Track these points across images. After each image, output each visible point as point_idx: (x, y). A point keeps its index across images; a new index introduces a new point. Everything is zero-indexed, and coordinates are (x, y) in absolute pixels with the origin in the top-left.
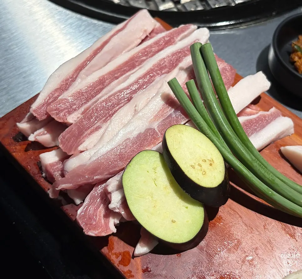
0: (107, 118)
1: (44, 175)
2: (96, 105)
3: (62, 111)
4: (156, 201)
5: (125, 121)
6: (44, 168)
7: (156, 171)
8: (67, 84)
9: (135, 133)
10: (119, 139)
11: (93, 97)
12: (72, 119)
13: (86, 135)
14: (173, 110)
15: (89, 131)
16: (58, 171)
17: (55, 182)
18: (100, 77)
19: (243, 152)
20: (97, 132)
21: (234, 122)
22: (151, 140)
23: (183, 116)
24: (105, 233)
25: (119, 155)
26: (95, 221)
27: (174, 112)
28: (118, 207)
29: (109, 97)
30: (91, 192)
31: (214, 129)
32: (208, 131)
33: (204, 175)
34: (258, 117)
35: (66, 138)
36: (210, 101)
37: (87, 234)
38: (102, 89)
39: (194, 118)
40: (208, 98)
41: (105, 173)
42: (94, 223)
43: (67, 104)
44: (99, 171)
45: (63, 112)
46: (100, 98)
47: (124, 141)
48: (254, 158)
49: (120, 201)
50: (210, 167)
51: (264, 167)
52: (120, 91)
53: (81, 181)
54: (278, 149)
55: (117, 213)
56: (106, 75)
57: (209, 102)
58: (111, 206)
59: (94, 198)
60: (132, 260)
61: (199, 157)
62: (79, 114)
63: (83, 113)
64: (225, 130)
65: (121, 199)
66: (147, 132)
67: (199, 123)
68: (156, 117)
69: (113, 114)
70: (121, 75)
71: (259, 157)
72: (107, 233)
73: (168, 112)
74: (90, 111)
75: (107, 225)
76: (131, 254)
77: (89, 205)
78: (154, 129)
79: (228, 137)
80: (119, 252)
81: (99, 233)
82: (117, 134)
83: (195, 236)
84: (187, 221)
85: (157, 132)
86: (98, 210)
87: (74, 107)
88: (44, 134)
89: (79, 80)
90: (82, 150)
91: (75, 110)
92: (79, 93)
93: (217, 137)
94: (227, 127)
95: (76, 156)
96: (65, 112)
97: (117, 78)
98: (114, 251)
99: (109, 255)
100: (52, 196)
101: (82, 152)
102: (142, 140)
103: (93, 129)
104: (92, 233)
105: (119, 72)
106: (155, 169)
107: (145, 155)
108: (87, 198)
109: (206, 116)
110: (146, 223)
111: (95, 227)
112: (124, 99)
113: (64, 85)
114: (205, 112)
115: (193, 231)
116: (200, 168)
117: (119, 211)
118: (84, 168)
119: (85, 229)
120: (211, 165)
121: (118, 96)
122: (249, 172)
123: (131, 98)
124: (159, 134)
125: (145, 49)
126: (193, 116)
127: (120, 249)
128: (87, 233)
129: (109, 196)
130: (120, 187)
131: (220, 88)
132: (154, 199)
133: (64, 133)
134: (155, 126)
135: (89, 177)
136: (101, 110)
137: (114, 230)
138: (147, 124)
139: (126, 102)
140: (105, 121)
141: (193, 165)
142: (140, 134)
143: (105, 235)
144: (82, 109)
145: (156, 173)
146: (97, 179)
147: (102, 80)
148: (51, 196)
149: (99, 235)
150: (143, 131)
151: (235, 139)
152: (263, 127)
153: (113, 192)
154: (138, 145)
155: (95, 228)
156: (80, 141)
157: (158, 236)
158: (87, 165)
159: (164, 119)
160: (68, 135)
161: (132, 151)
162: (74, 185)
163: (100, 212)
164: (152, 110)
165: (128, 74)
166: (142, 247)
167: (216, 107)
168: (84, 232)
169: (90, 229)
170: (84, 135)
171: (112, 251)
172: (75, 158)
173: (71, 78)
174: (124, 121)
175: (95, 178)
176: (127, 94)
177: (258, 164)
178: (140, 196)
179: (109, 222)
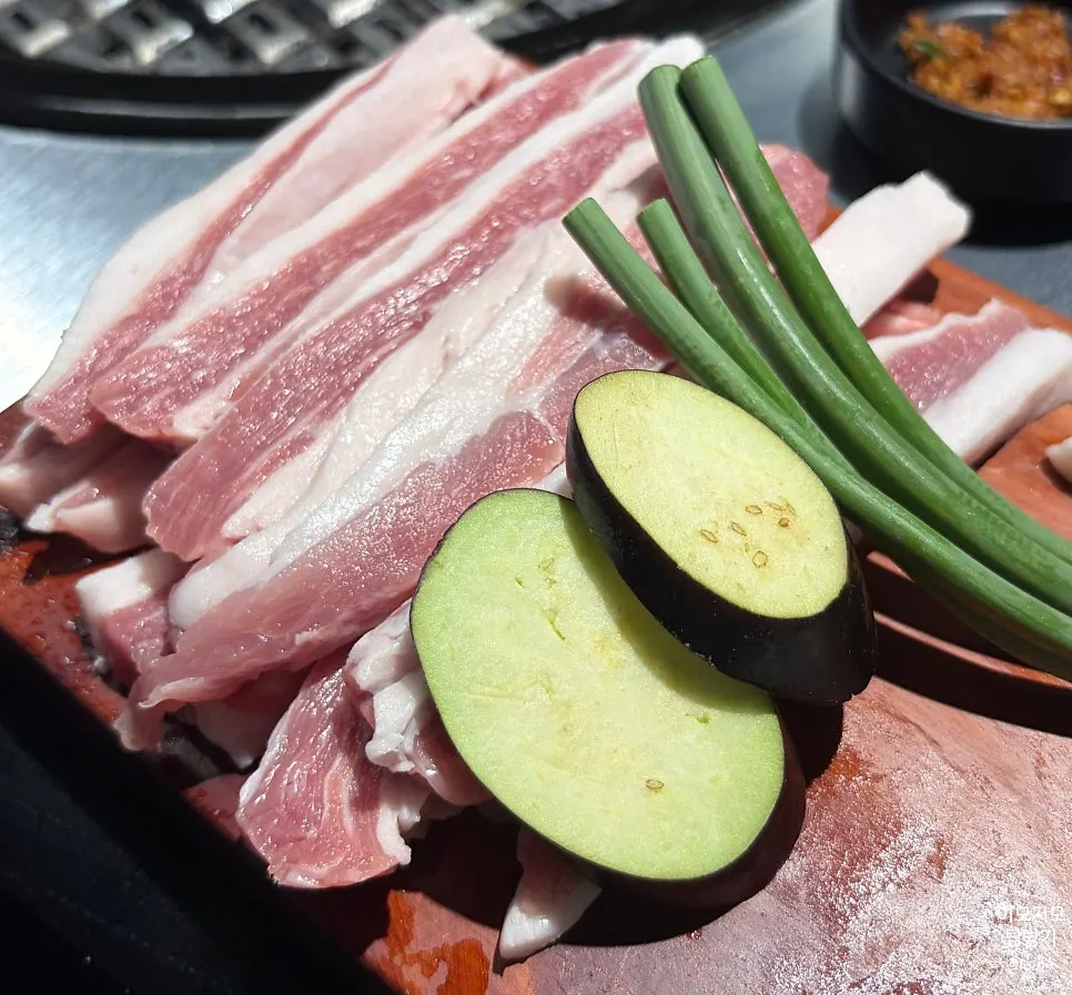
0: (336, 400)
1: (99, 662)
2: (287, 358)
3: (150, 392)
4: (568, 705)
5: (408, 401)
6: (95, 636)
7: (555, 578)
8: (167, 296)
9: (455, 440)
10: (388, 469)
11: (273, 330)
12: (191, 421)
13: (255, 473)
14: (598, 334)
15: (264, 459)
16: (150, 637)
17: (139, 679)
18: (296, 257)
19: (907, 470)
20: (298, 459)
21: (851, 354)
22: (522, 459)
23: (640, 350)
24: (362, 868)
25: (394, 533)
26: (318, 823)
27: (603, 339)
28: (409, 748)
29: (338, 322)
30: (292, 707)
31: (775, 389)
32: (754, 395)
33: (761, 569)
34: (943, 337)
35: (171, 500)
36: (741, 280)
37: (284, 883)
38: (306, 299)
39: (688, 350)
40: (736, 269)
41: (340, 613)
42: (313, 833)
43: (169, 366)
44: (312, 611)
45: (156, 398)
46: (303, 329)
47: (409, 477)
48: (956, 489)
49: (414, 724)
50: (783, 534)
51: (1001, 522)
52: (381, 297)
53: (242, 660)
54: (1040, 459)
55: (405, 775)
56: (320, 245)
57: (741, 285)
58: (376, 749)
59: (305, 728)
60: (493, 978)
61: (731, 498)
62: (222, 399)
63: (237, 394)
64: (820, 389)
65: (415, 716)
66: (504, 428)
67: (712, 367)
68: (533, 369)
69: (357, 384)
70: (381, 239)
71: (973, 485)
72: (368, 867)
73: (577, 343)
74: (263, 382)
75: (367, 835)
76: (490, 955)
77: (284, 760)
78: (529, 415)
79: (839, 414)
80: (434, 949)
81: (333, 872)
82: (379, 449)
83: (754, 838)
84: (714, 780)
85: (540, 425)
86: (328, 777)
87: (200, 375)
88: (88, 500)
89: (215, 277)
90: (237, 534)
91: (204, 385)
92: (215, 320)
93: (791, 415)
94: (828, 375)
95: (213, 560)
96: (162, 395)
97: (364, 252)
98: (413, 948)
99: (393, 966)
100: (133, 741)
101: (235, 541)
102: (486, 463)
103: (282, 450)
104: (304, 877)
105: (370, 232)
106: (547, 566)
107: (497, 511)
108: (275, 731)
109: (735, 337)
110: (534, 805)
111: (317, 849)
112: (398, 324)
113: (155, 300)
114: (731, 323)
115: (742, 819)
116: (738, 540)
117: (413, 766)
118: (252, 601)
119: (276, 861)
120: (784, 524)
121: (372, 314)
122: (945, 543)
123: (426, 316)
124: (552, 430)
125: (464, 141)
126: (681, 341)
127: (439, 934)
128: (285, 876)
129: (364, 709)
130: (410, 665)
131: (778, 225)
132: (557, 696)
133: (163, 481)
134: (533, 402)
135: (274, 637)
136: (307, 376)
137: (402, 854)
138: (499, 400)
139: (405, 335)
140: (329, 413)
141: (710, 527)
142: (472, 442)
143: (363, 879)
144: (234, 380)
145: (553, 582)
146: (308, 644)
147: (307, 265)
148: (127, 740)
149: (335, 881)
150: (483, 429)
151: (868, 419)
152: (967, 374)
153: (379, 686)
154: (469, 486)
155: (316, 853)
156: (228, 501)
157: (594, 859)
158: (261, 587)
159: (564, 370)
160: (182, 484)
161: (446, 511)
162: (217, 682)
163: (335, 783)
164: (514, 342)
165: (404, 234)
166: (530, 915)
167: (773, 299)
168: (272, 875)
169: (293, 861)
170: (247, 474)
171: (406, 948)
172: (208, 568)
173: (185, 273)
174: (402, 401)
175: (301, 638)
176: (407, 306)
177: (977, 510)
178: (496, 691)
179: (374, 824)
